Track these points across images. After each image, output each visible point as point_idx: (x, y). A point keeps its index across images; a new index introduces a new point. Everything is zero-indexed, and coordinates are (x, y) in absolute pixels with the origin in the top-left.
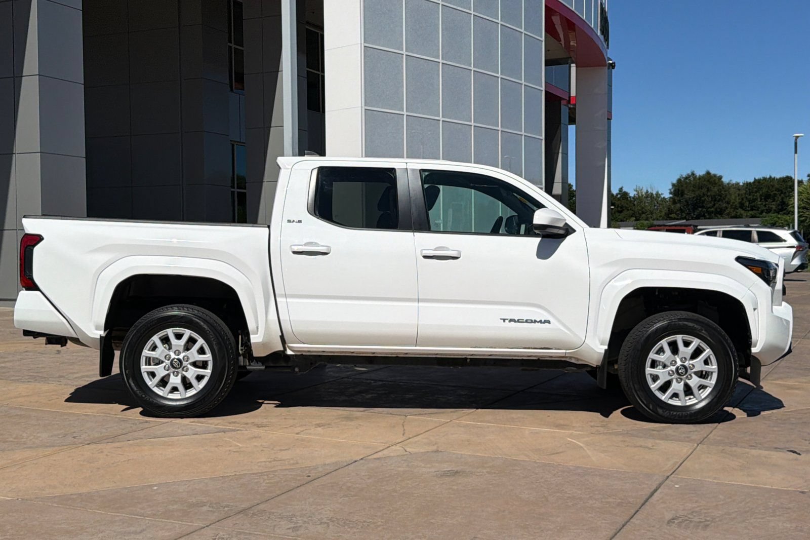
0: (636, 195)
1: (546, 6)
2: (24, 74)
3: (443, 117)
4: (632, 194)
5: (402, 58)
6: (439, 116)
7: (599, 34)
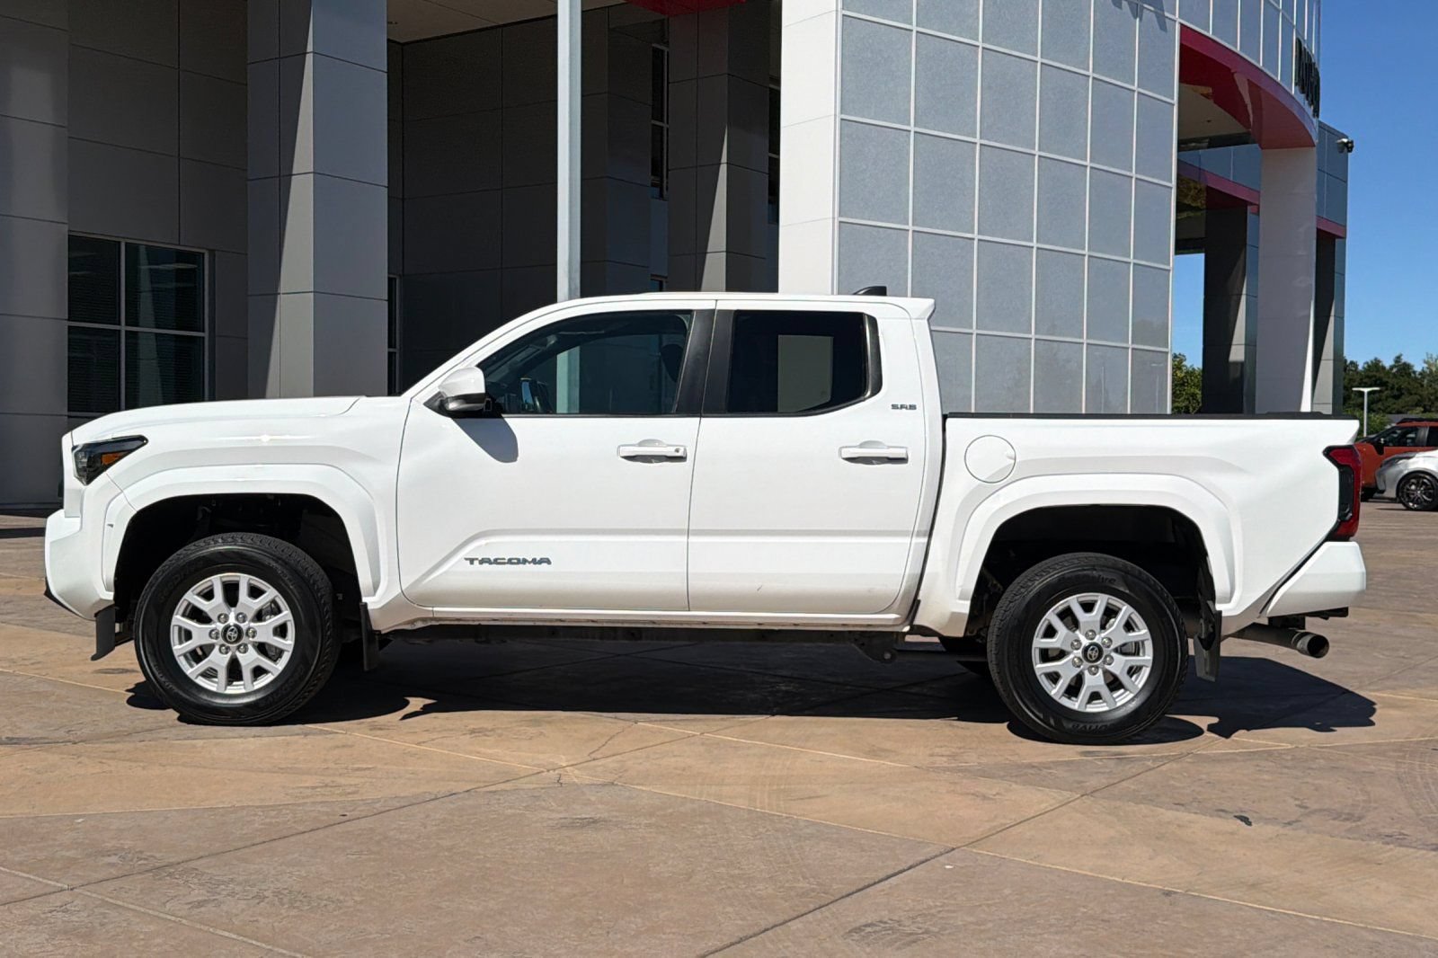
0: (1425, 369)
1: (1182, 46)
2: (294, 172)
3: (979, 233)
4: (1418, 367)
5: (909, 137)
6: (973, 233)
7: (1293, 90)
